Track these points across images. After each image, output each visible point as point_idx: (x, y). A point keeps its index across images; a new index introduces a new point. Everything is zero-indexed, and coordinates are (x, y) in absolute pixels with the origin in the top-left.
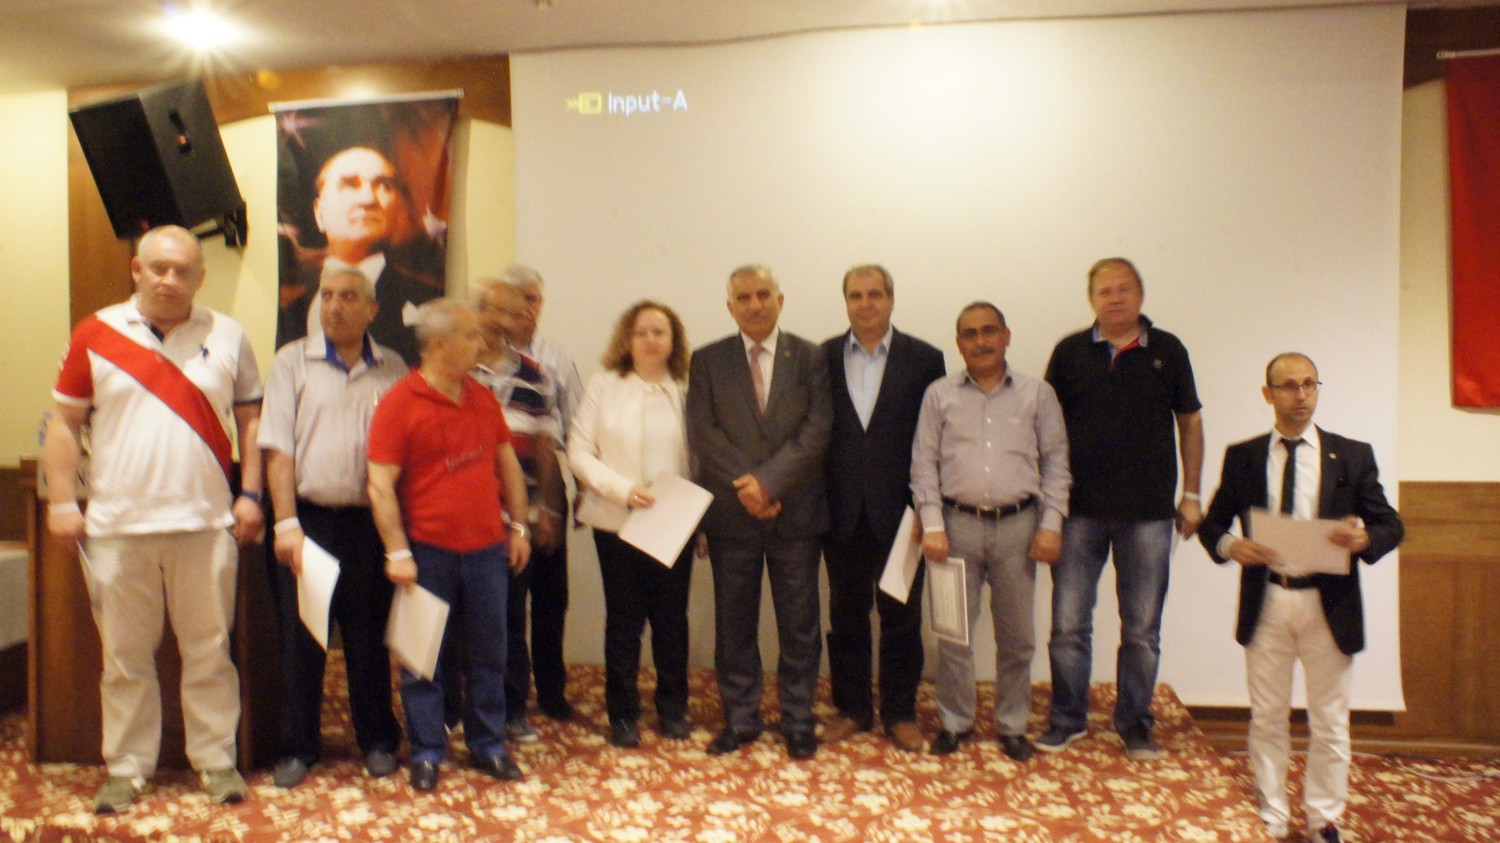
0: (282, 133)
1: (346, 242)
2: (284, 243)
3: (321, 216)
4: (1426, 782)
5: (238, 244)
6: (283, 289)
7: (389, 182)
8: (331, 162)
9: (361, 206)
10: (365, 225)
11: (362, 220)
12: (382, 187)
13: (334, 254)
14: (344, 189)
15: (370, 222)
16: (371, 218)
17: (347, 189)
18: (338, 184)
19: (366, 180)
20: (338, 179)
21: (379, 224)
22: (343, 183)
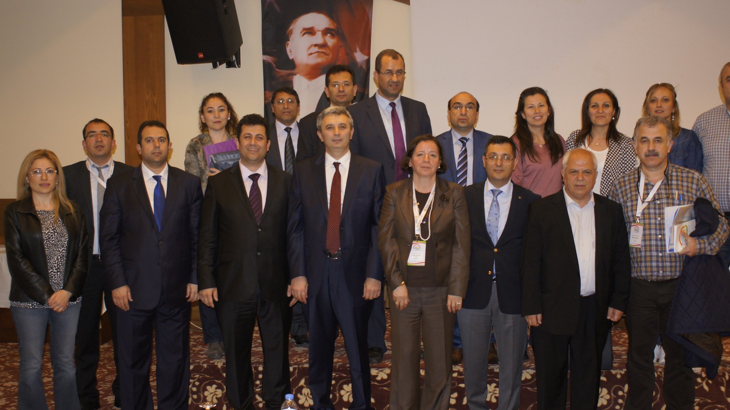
1: (307, 65)
2: (267, 66)
3: (291, 52)
5: (237, 66)
6: (267, 92)
7: (333, 33)
8: (296, 20)
9: (316, 45)
10: (318, 57)
11: (316, 54)
12: (329, 35)
13: (299, 74)
14: (305, 36)
15: (322, 54)
16: (322, 52)
17: (306, 36)
18: (301, 33)
19: (319, 31)
20: (301, 30)
21: (327, 57)
22: (304, 32)
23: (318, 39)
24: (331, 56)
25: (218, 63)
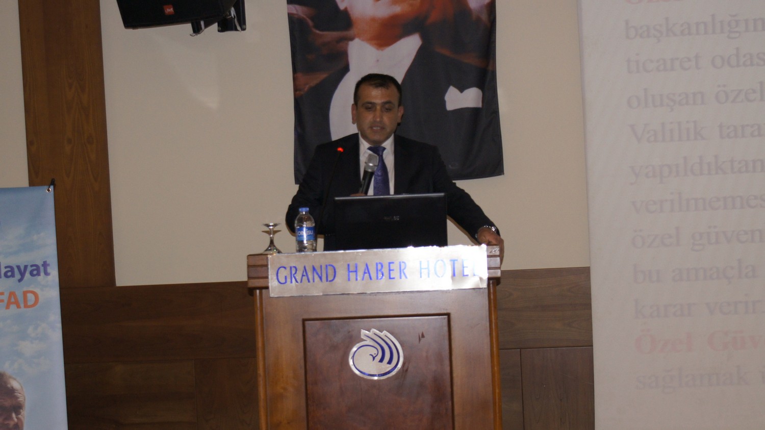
1: (373, 20)
2: (296, 27)
5: (239, 28)
6: (299, 75)
13: (359, 37)
25: (202, 23)
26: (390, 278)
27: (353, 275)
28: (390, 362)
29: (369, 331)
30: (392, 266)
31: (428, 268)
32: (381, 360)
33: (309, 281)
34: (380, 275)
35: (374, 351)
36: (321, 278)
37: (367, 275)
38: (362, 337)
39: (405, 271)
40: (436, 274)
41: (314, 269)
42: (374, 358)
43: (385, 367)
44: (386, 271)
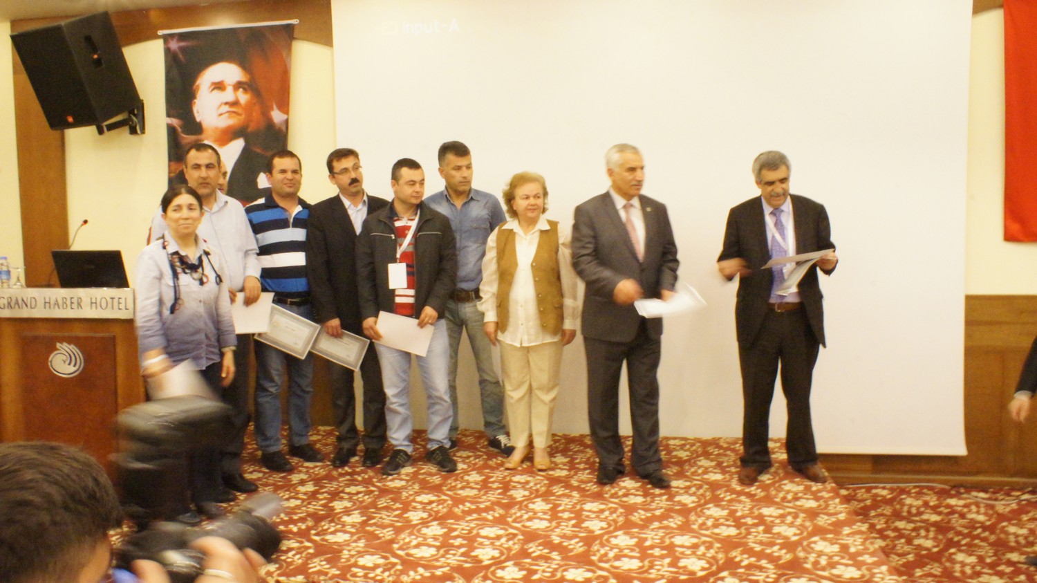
0: (168, 51)
1: (216, 128)
2: (172, 131)
3: (198, 112)
4: (982, 505)
5: (139, 132)
6: (172, 163)
7: (246, 87)
8: (204, 72)
9: (226, 103)
10: (229, 117)
11: (227, 114)
12: (241, 90)
13: (207, 139)
14: (213, 92)
15: (234, 115)
16: (234, 112)
17: (216, 92)
18: (209, 88)
19: (229, 85)
20: (209, 84)
21: (239, 117)
22: (213, 87)
23: (229, 95)
24: (243, 116)
25: (105, 128)
26: (72, 308)
27: (47, 305)
28: (75, 365)
29: (61, 343)
30: (73, 300)
31: (96, 303)
32: (69, 364)
33: (19, 307)
34: (65, 307)
35: (64, 358)
36: (27, 306)
37: (56, 306)
38: (59, 348)
39: (82, 304)
40: (101, 307)
41: (23, 300)
42: (65, 362)
43: (71, 369)
44: (68, 303)
